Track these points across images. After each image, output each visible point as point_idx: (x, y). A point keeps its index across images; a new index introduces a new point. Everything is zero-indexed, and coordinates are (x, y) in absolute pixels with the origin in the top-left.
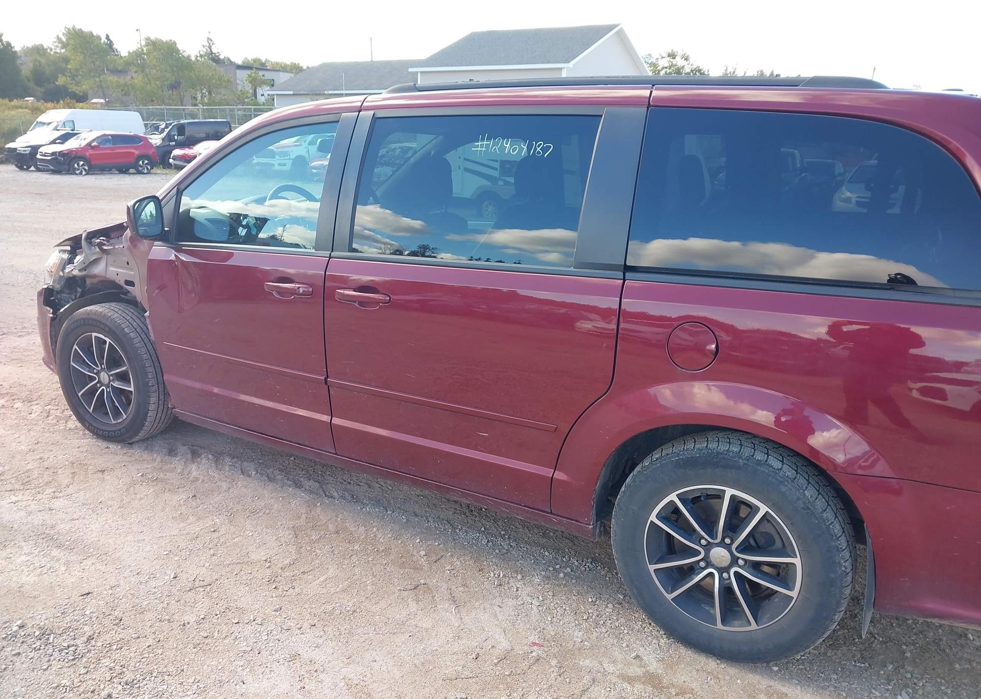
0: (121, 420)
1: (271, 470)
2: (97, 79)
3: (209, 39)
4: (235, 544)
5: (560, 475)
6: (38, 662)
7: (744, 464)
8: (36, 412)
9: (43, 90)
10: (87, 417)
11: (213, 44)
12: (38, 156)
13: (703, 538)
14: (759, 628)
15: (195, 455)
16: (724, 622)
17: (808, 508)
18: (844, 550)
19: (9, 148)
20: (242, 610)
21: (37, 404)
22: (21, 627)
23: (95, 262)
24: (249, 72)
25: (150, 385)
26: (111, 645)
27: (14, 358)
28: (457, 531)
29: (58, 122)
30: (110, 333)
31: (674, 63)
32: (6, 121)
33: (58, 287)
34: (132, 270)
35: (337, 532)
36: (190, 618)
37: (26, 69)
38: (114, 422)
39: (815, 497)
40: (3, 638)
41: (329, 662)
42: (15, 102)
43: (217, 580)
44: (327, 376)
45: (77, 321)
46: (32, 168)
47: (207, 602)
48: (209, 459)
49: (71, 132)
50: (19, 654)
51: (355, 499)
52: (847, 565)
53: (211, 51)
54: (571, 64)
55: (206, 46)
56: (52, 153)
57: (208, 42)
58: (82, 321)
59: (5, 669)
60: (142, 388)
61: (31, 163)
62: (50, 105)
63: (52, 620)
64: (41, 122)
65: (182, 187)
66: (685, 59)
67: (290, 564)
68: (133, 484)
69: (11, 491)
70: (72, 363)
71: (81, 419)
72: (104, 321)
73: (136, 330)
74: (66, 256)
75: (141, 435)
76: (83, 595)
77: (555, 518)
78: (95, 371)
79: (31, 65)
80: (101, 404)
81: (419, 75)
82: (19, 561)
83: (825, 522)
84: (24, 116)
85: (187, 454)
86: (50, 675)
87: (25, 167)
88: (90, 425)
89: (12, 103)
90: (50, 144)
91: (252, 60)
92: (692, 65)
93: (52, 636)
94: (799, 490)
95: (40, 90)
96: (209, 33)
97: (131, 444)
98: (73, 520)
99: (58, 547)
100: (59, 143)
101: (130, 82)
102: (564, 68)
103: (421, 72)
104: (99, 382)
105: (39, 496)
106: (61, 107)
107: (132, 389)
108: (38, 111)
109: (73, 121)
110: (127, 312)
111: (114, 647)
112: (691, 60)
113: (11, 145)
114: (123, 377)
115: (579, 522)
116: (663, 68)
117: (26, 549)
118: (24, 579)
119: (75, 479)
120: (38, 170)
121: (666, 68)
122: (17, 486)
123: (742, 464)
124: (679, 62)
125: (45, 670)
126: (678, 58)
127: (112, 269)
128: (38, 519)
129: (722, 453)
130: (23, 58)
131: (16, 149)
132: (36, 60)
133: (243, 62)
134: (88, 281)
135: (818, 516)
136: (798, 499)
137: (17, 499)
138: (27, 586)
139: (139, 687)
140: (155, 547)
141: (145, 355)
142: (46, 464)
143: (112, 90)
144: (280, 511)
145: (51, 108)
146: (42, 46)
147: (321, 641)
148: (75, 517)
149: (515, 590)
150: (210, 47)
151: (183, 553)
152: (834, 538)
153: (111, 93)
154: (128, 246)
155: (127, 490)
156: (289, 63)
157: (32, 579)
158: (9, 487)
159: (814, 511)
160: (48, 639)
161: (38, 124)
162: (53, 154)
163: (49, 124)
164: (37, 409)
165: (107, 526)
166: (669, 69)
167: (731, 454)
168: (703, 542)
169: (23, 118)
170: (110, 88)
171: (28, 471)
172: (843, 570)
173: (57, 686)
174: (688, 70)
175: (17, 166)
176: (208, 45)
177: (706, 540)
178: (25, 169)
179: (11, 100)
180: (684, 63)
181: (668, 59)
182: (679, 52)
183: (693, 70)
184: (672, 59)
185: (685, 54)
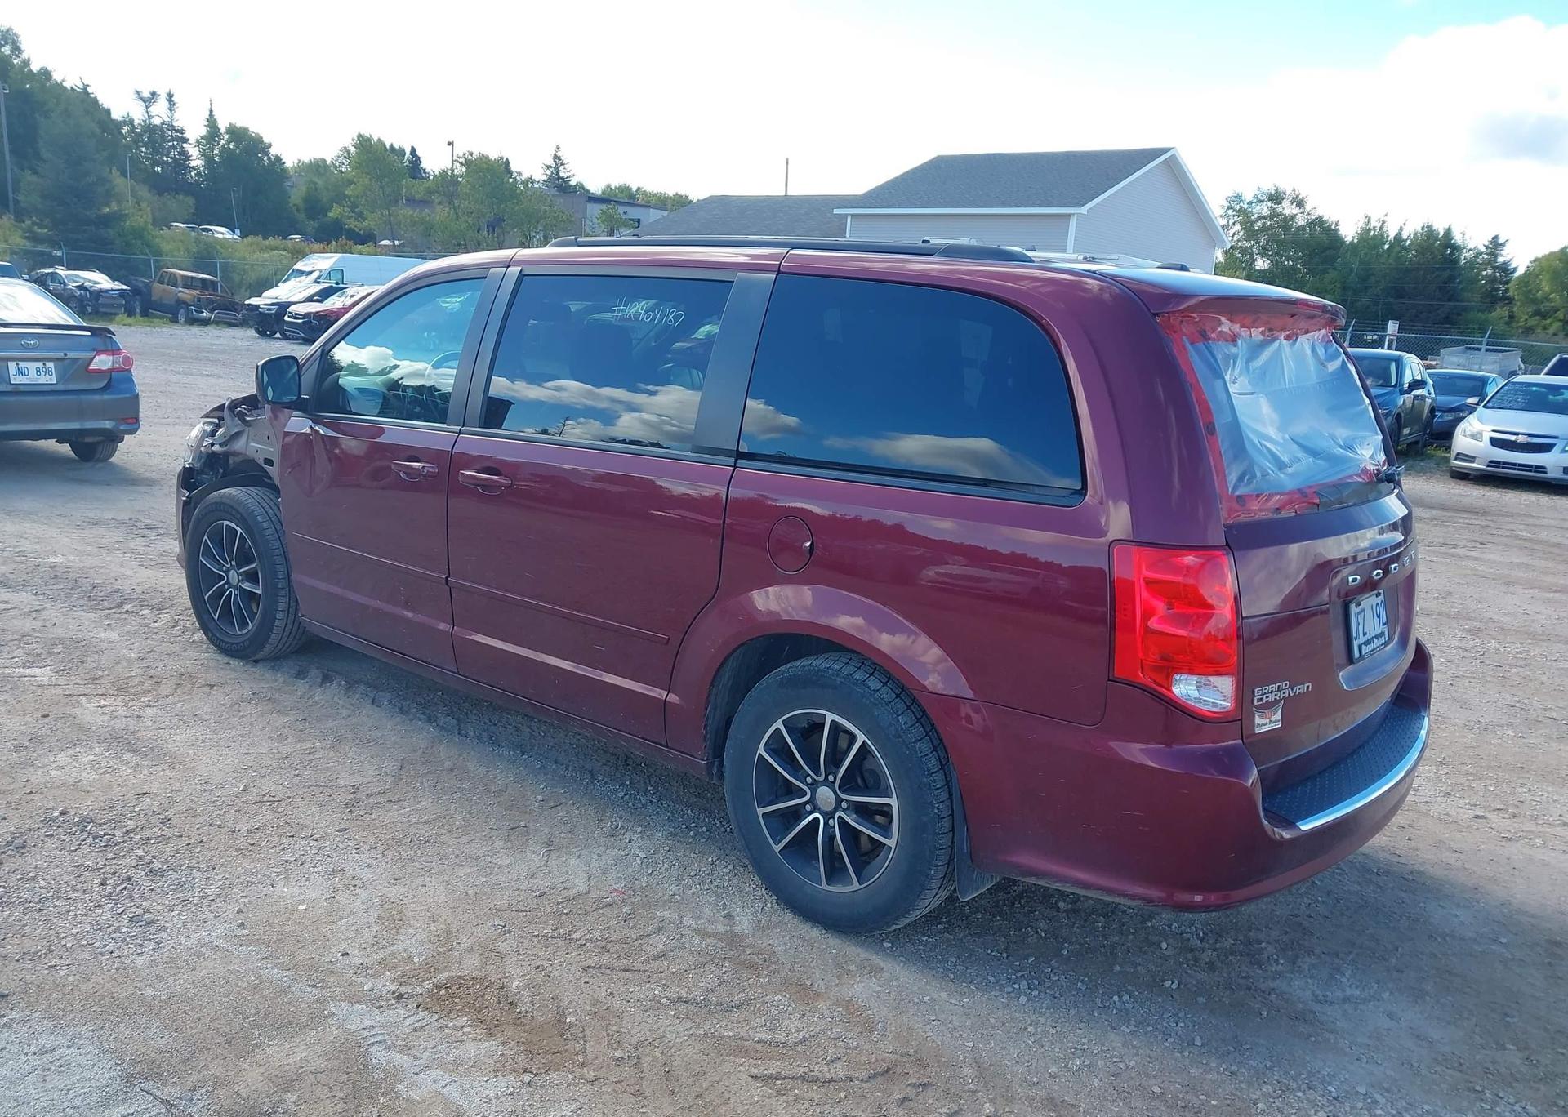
0: (246, 631)
1: (408, 703)
2: (386, 212)
3: (557, 158)
4: (328, 769)
5: (673, 698)
6: (68, 844)
7: (841, 682)
8: (163, 621)
9: (316, 225)
10: (211, 626)
11: (562, 164)
12: (286, 318)
13: (809, 775)
14: (862, 886)
15: (326, 679)
16: (829, 881)
17: (900, 737)
18: (938, 789)
19: (249, 305)
20: (303, 827)
21: (168, 613)
22: (62, 814)
23: (237, 435)
24: (604, 207)
25: (280, 586)
26: (149, 839)
27: (161, 562)
28: (596, 781)
29: (321, 271)
30: (242, 522)
31: (1279, 210)
32: (255, 267)
33: (197, 466)
34: (272, 447)
35: (451, 770)
36: (244, 827)
37: (296, 195)
38: (239, 633)
39: (910, 724)
40: (41, 821)
41: (374, 880)
42: (271, 241)
43: (289, 797)
44: (449, 574)
45: (211, 504)
46: (278, 335)
47: (268, 816)
48: (340, 685)
49: (334, 285)
50: (52, 835)
51: (494, 741)
52: (941, 807)
53: (558, 174)
54: (1084, 210)
55: (551, 167)
56: (305, 314)
57: (555, 161)
58: (214, 506)
59: (34, 846)
60: (271, 589)
61: (276, 327)
62: (318, 246)
63: (97, 811)
64: (298, 271)
65: (327, 348)
66: (1297, 206)
67: (379, 793)
68: (241, 701)
69: (102, 695)
70: (201, 558)
71: (205, 628)
72: (236, 506)
73: (270, 518)
74: (208, 428)
75: (267, 649)
76: (138, 795)
77: (671, 753)
78: (224, 568)
79: (304, 189)
80: (226, 612)
81: (849, 219)
82: (85, 760)
83: (916, 752)
84: (280, 261)
85: (317, 678)
86: (78, 858)
87: (268, 333)
88: (214, 635)
89: (267, 242)
90: (304, 302)
91: (616, 188)
92: (1309, 214)
93: (91, 824)
94: (892, 715)
95: (312, 225)
96: (558, 148)
97: (256, 662)
98: (159, 728)
99: (132, 752)
100: (317, 301)
101: (428, 218)
102: (1074, 214)
103: (852, 215)
104: (228, 582)
105: (131, 703)
106: (333, 251)
107: (260, 592)
108: (300, 254)
109: (342, 270)
110: (265, 497)
111: (152, 841)
112: (1308, 207)
113: (254, 301)
114: (252, 577)
115: (693, 756)
116: (1259, 219)
117: (97, 751)
118: (84, 775)
119: (178, 691)
120: (285, 338)
121: (1264, 218)
122: (110, 692)
123: (839, 683)
124: (1288, 209)
125: (73, 851)
126: (1286, 203)
127: (252, 444)
128: (119, 724)
129: (822, 671)
130: (294, 179)
131: (258, 306)
132: (312, 182)
133: (603, 192)
134: (231, 460)
135: (909, 746)
136: (891, 725)
137: (106, 703)
138: (85, 782)
139: (163, 876)
140: (237, 761)
141: (277, 550)
142: (152, 673)
143: (405, 229)
144: (396, 743)
145: (318, 251)
146: (324, 161)
147: (374, 862)
148: (163, 726)
149: (627, 841)
150: (557, 169)
151: (264, 770)
152: (926, 773)
153: (402, 232)
154: (270, 417)
155: (231, 706)
156: (671, 193)
157: (93, 776)
158: (103, 691)
159: (906, 740)
160: (87, 826)
161: (294, 273)
162: (307, 315)
163: (310, 273)
164: (165, 617)
165: (193, 738)
166: (1270, 220)
167: (830, 671)
168: (809, 780)
169: (278, 264)
170: (402, 226)
171: (128, 678)
172: (935, 813)
173: (79, 866)
174: (1302, 223)
175: (257, 331)
176: (554, 165)
177: (812, 778)
178: (268, 336)
179: (265, 238)
180: (1296, 211)
181: (1269, 204)
182: (1288, 193)
183: (1311, 223)
184: (1275, 204)
185: (1297, 196)
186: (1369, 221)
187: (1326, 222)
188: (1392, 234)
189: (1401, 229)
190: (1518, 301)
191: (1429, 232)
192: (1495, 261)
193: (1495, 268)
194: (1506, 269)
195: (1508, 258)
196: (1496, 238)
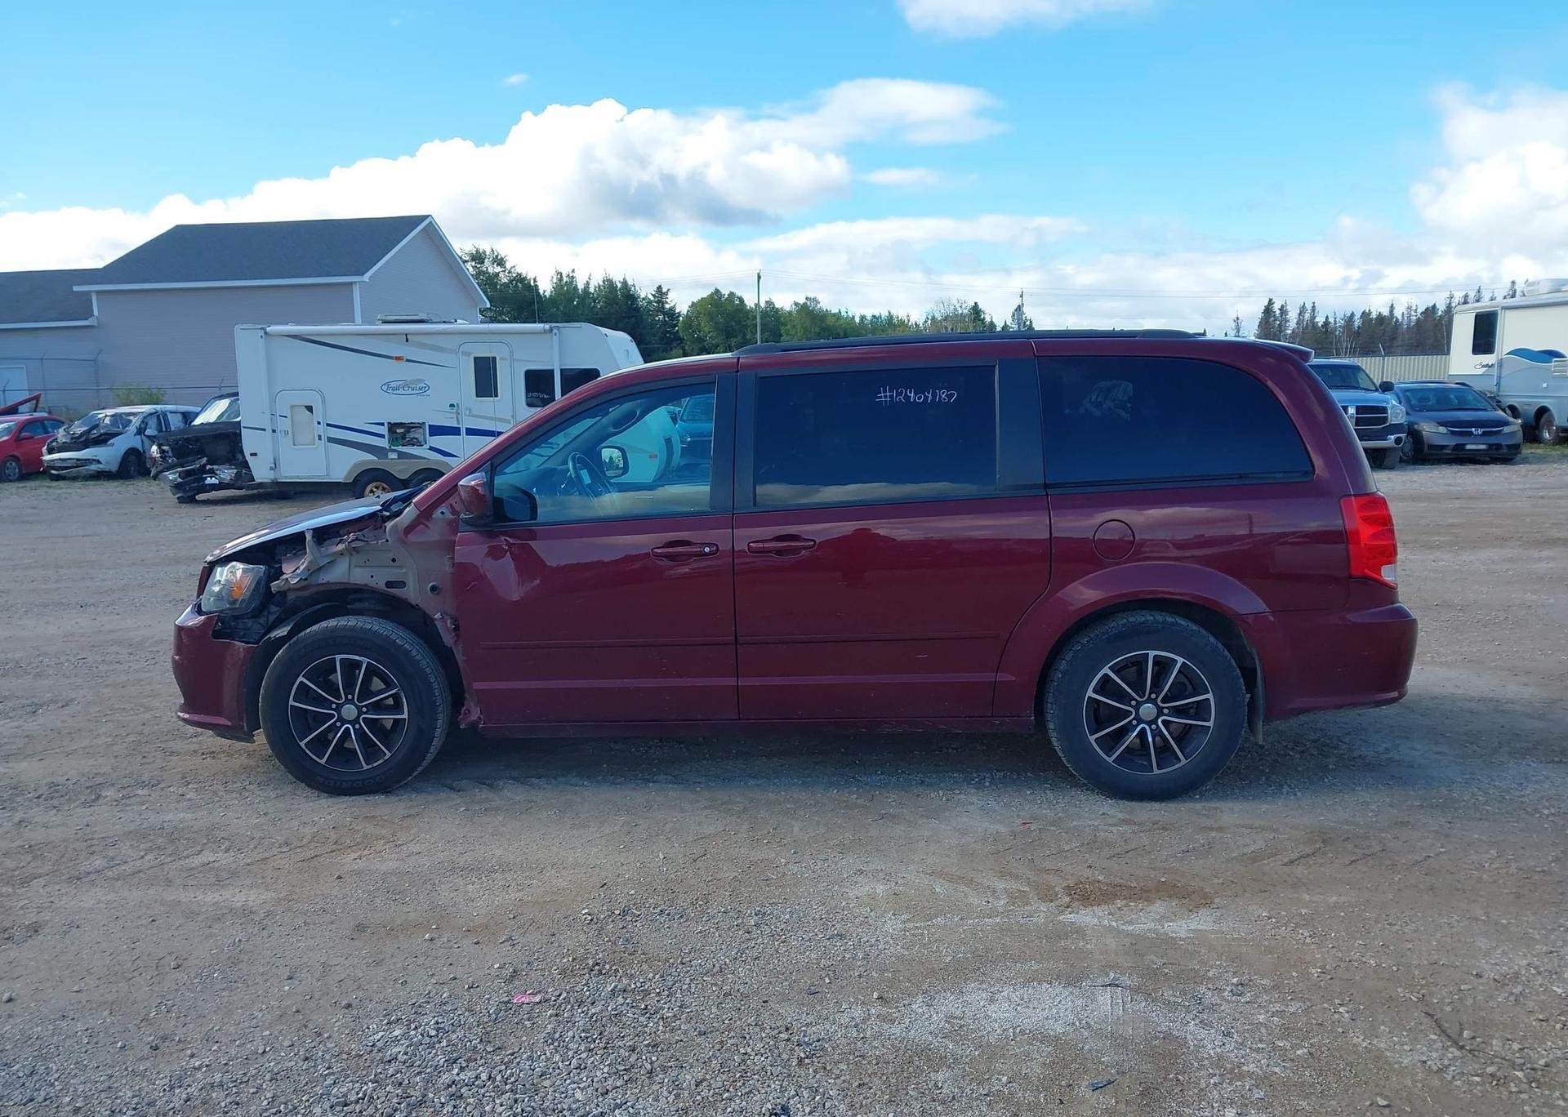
0: (381, 762)
13: (1134, 698)
14: (1187, 761)
16: (1159, 767)
23: (329, 566)
31: (483, 269)
34: (400, 567)
38: (367, 767)
44: (737, 634)
54: (366, 277)
65: (497, 461)
66: (498, 265)
70: (292, 703)
72: (362, 636)
77: (996, 721)
78: (335, 705)
80: (344, 749)
81: (95, 297)
92: (510, 272)
102: (359, 282)
103: (98, 292)
104: (340, 719)
107: (405, 716)
112: (508, 266)
115: (1020, 717)
124: (490, 267)
126: (487, 262)
127: (360, 571)
129: (1142, 624)
154: (399, 538)
167: (1148, 623)
168: (1134, 702)
174: (505, 280)
177: (1137, 700)
180: (498, 269)
181: (473, 264)
182: (487, 253)
183: (513, 280)
184: (479, 263)
185: (497, 256)
186: (561, 276)
187: (525, 278)
188: (581, 287)
189: (588, 283)
190: (687, 341)
191: (609, 283)
192: (663, 307)
193: (665, 314)
194: (672, 314)
195: (672, 305)
196: (660, 288)
